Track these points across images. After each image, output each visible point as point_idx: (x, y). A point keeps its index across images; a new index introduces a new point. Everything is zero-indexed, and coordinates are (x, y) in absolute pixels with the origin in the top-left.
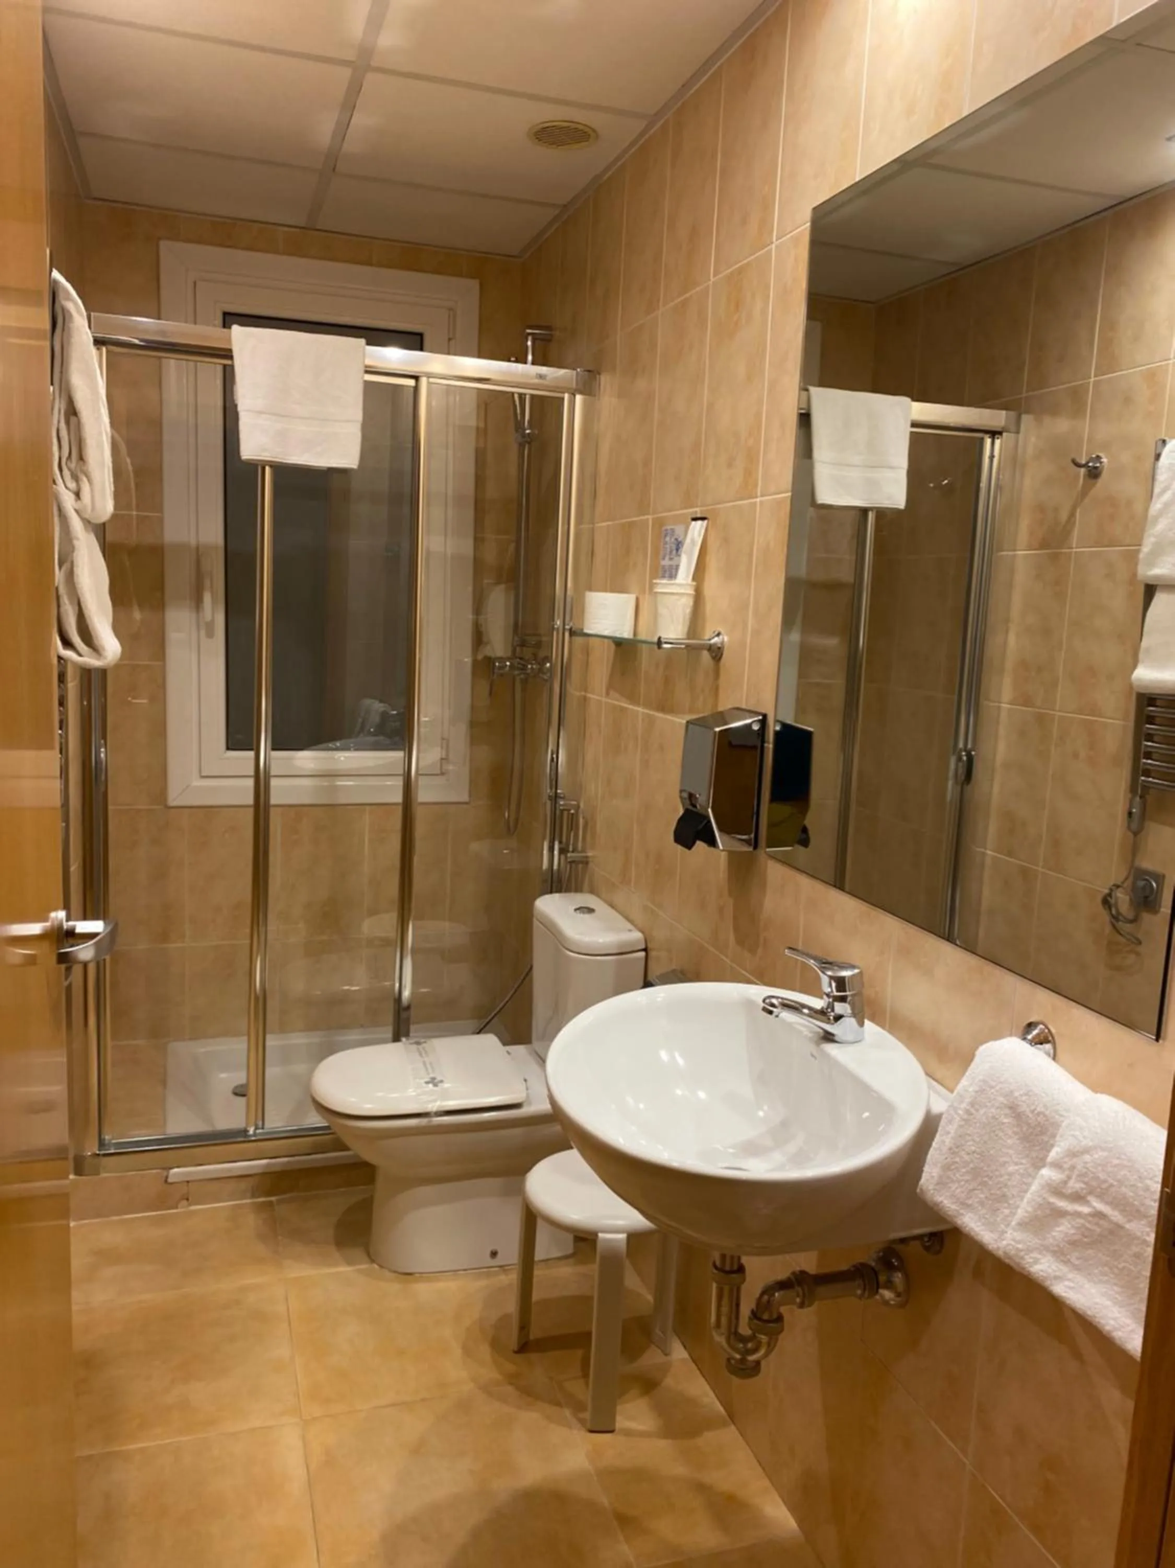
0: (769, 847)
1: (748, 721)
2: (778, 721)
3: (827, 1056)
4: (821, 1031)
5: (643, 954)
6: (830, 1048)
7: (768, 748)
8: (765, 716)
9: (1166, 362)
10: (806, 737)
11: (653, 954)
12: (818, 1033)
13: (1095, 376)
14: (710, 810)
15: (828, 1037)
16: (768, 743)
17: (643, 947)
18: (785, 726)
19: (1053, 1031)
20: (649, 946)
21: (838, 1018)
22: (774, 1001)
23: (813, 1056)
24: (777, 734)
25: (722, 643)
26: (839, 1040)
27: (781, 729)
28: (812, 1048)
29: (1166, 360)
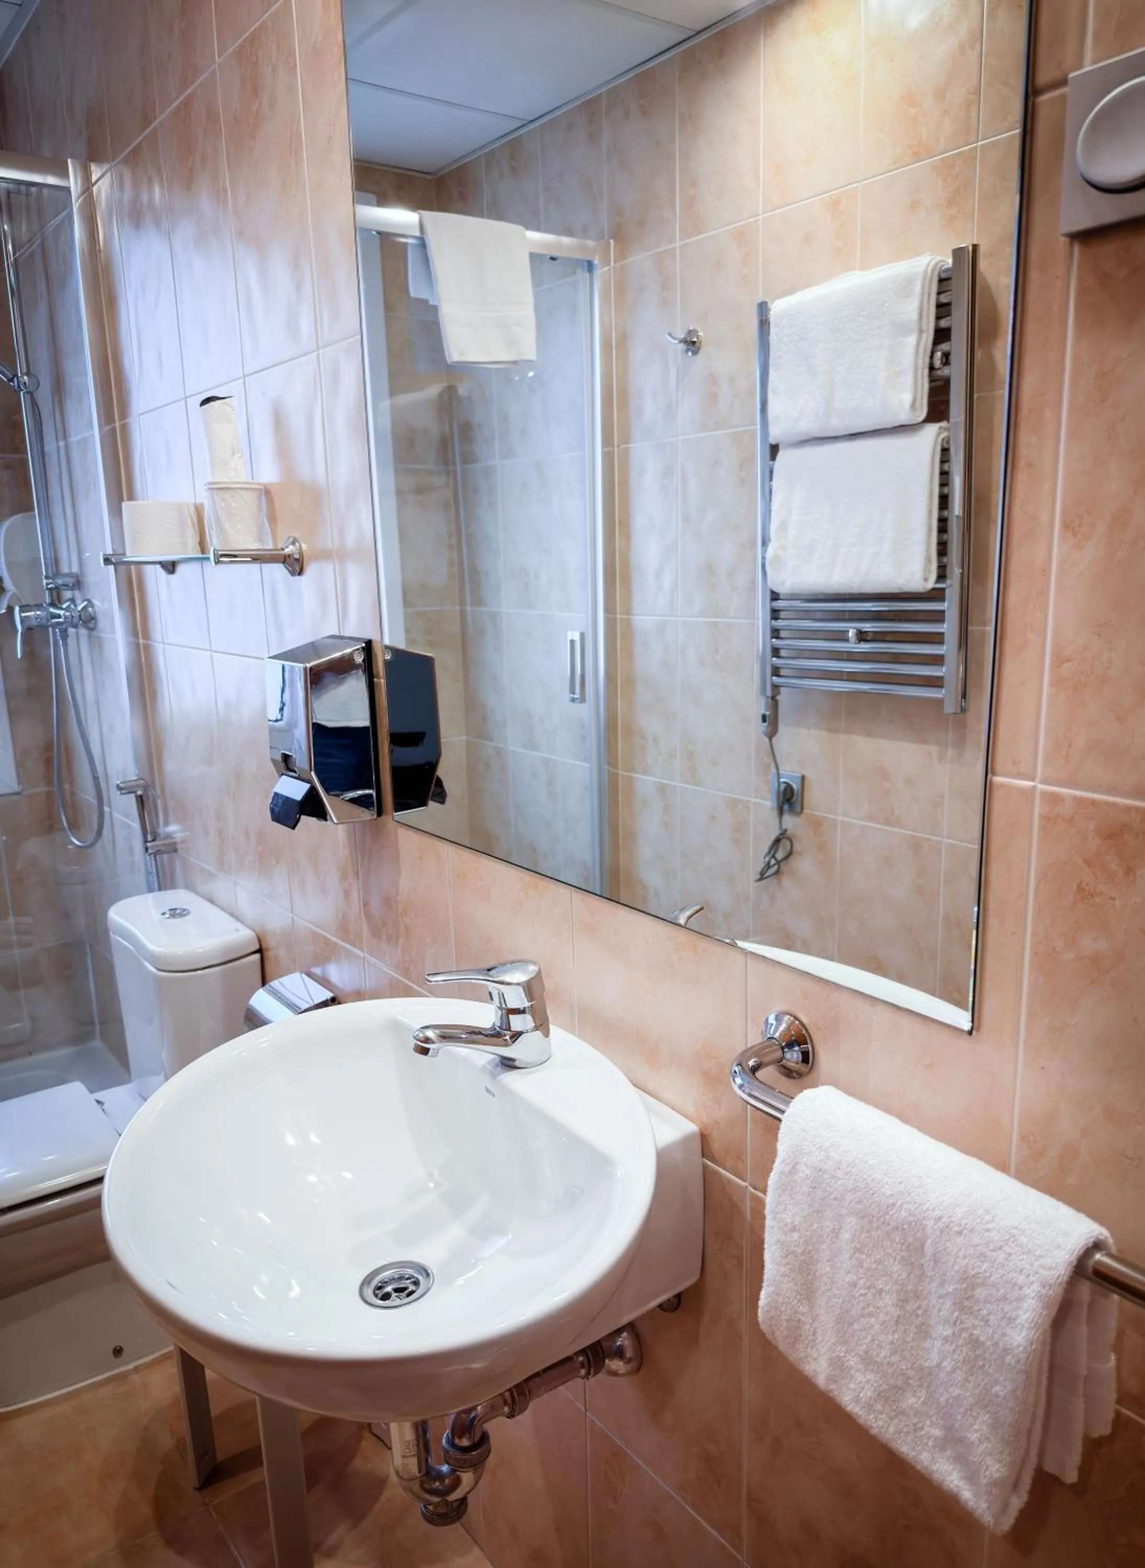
0: (396, 812)
1: (349, 651)
2: (387, 647)
3: (507, 1092)
4: (497, 1057)
5: (257, 956)
6: (510, 1078)
7: (379, 683)
8: (369, 643)
9: (756, 218)
10: (426, 664)
11: (270, 954)
12: (492, 1060)
13: (681, 240)
14: (313, 773)
15: (508, 1064)
16: (378, 677)
17: (257, 947)
18: (396, 652)
19: (805, 1020)
20: (264, 945)
21: (516, 1035)
22: (430, 1034)
23: (488, 1090)
24: (387, 664)
25: (301, 552)
26: (519, 1066)
27: (391, 657)
28: (487, 1081)
29: (755, 216)
